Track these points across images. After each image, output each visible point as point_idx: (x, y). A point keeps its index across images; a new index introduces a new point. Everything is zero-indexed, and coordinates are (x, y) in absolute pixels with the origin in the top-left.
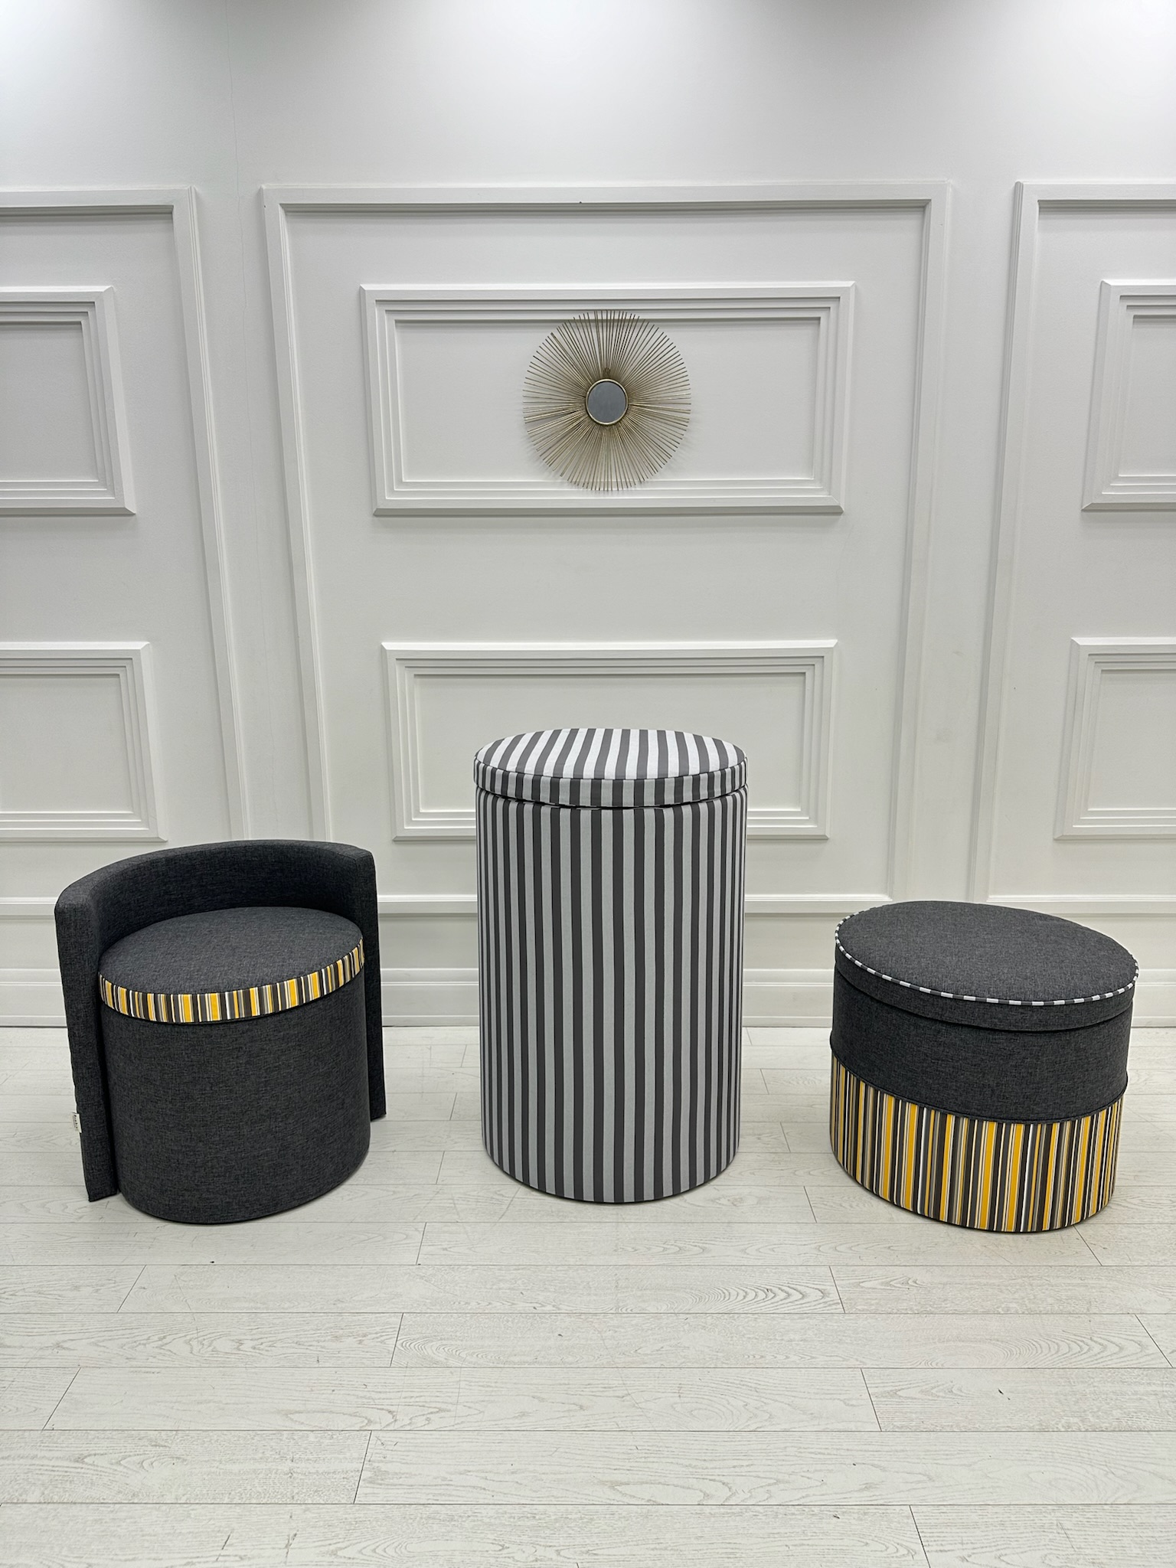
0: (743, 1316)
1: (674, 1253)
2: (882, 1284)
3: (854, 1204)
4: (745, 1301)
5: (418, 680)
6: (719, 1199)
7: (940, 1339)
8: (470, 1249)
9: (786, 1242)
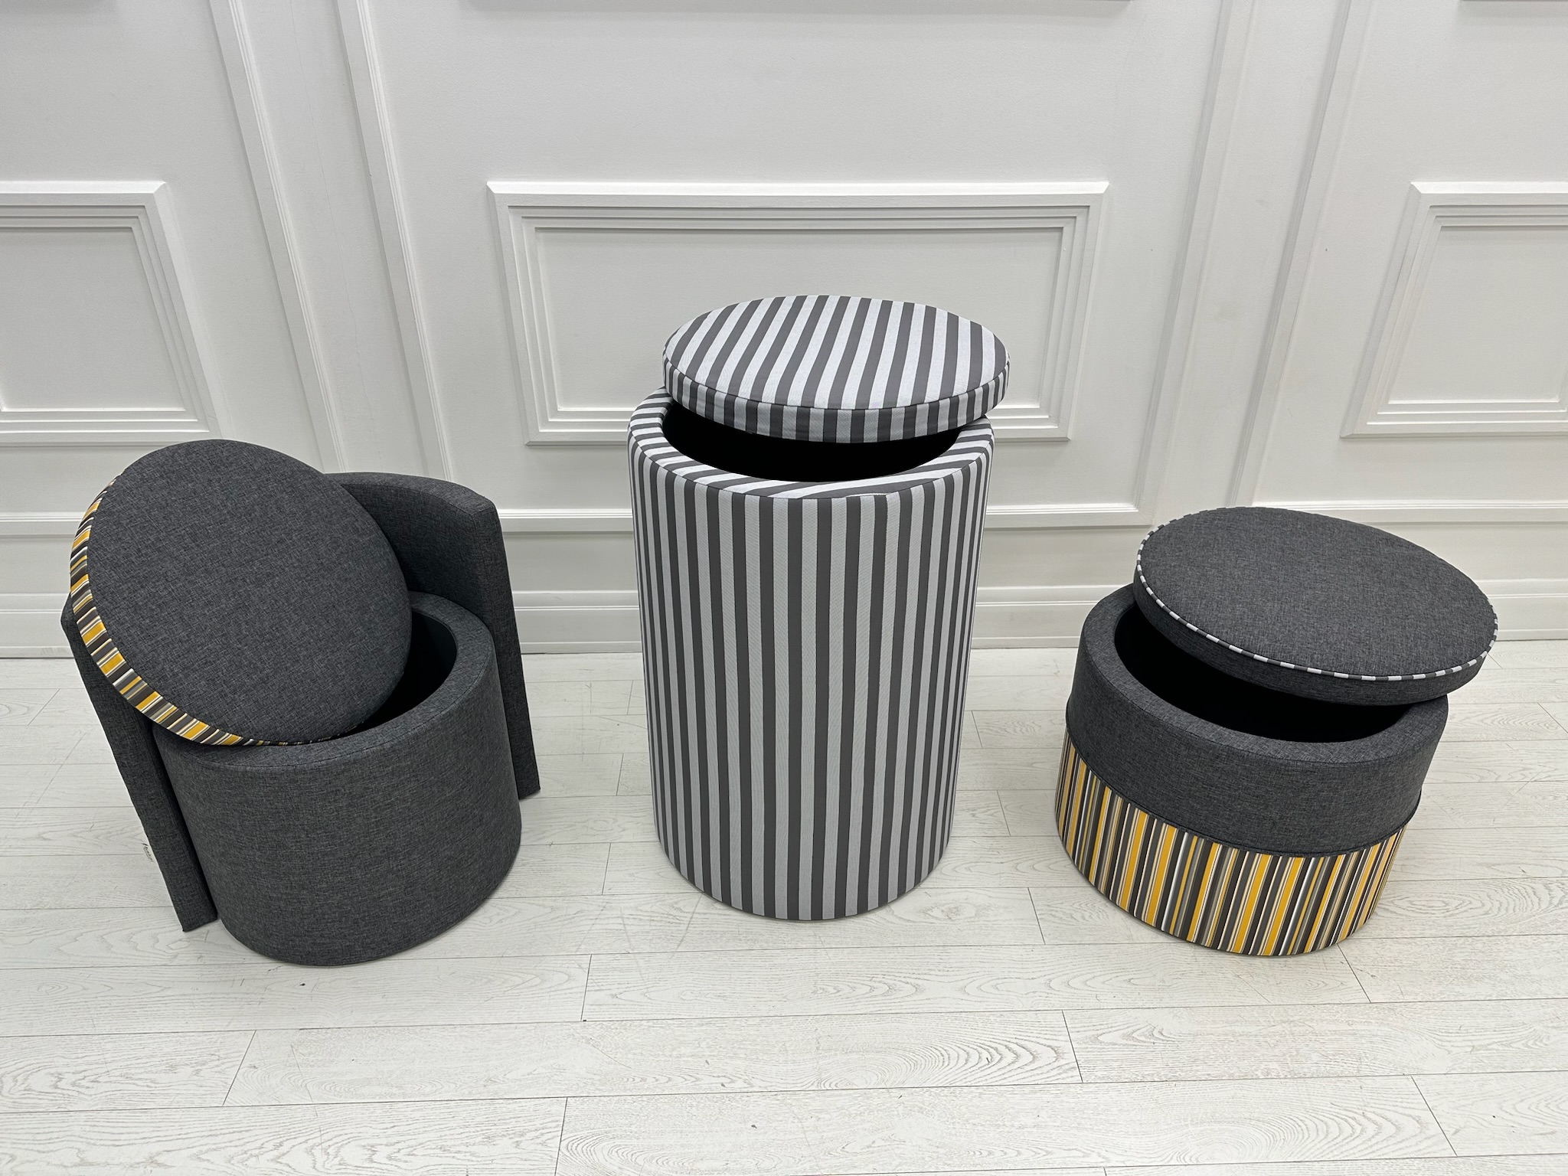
0: (966, 1090)
1: (883, 995)
2: (1124, 1036)
3: (1087, 915)
4: (967, 1067)
5: (541, 235)
6: (931, 909)
7: (1192, 1121)
8: (644, 994)
9: (1011, 975)
